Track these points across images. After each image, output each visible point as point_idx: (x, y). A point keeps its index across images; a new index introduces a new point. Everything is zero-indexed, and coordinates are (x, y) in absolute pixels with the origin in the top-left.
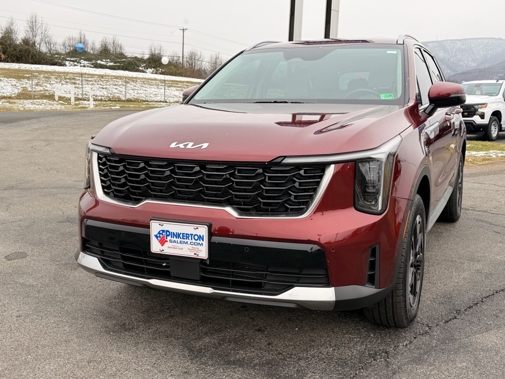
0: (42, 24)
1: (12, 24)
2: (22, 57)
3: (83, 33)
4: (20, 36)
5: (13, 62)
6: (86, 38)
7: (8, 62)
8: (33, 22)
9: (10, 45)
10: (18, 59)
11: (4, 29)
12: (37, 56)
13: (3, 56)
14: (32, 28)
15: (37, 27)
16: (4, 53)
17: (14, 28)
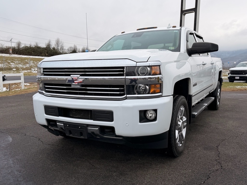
0: (61, 42)
1: (50, 42)
3: (75, 45)
6: (77, 47)
7: (48, 57)
8: (57, 41)
9: (49, 50)
11: (47, 44)
13: (47, 54)
14: (57, 44)
15: (59, 43)
16: (47, 53)
17: (51, 44)
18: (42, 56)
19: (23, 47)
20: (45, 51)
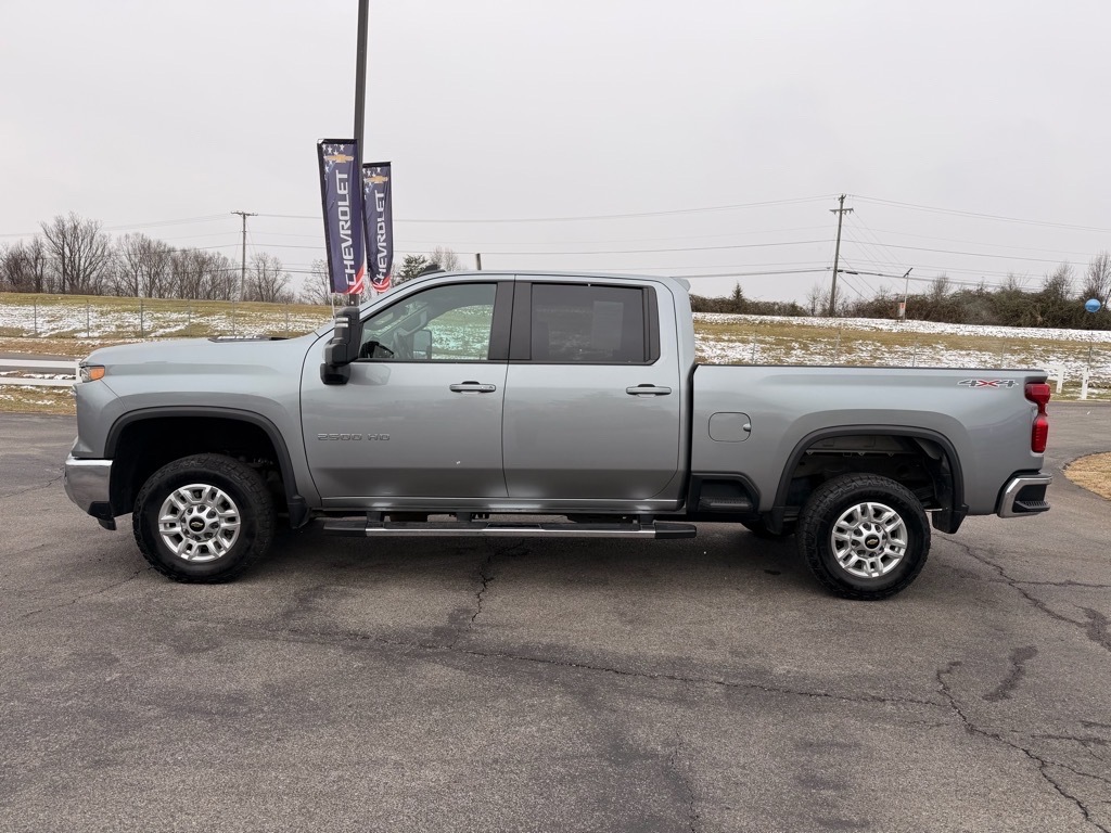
1: (1065, 272)
2: (1070, 319)
4: (1076, 289)
5: (1055, 326)
7: (1046, 327)
8: (1100, 266)
9: (1054, 303)
10: (1064, 323)
11: (1050, 280)
12: (1098, 317)
13: (1040, 319)
14: (1097, 276)
15: (1106, 273)
16: (1042, 314)
17: (1069, 277)
18: (1019, 325)
19: (953, 296)
20: (1035, 307)
